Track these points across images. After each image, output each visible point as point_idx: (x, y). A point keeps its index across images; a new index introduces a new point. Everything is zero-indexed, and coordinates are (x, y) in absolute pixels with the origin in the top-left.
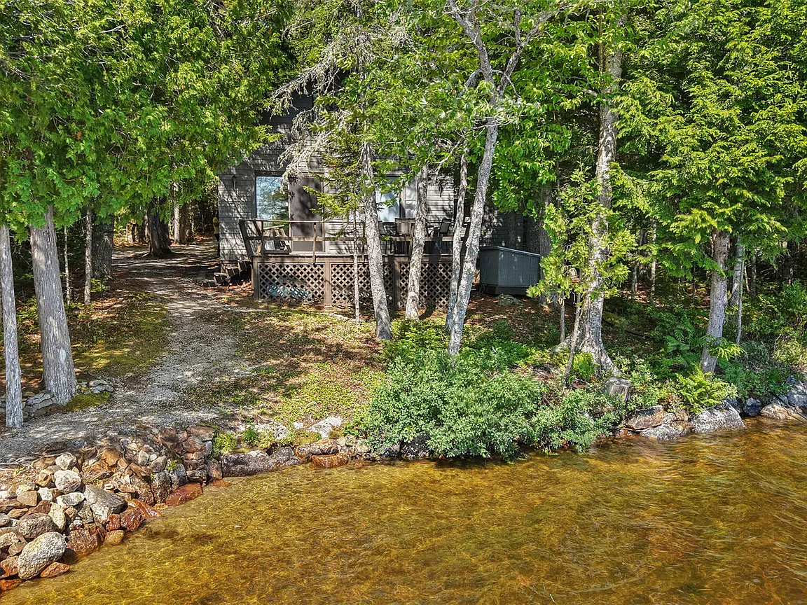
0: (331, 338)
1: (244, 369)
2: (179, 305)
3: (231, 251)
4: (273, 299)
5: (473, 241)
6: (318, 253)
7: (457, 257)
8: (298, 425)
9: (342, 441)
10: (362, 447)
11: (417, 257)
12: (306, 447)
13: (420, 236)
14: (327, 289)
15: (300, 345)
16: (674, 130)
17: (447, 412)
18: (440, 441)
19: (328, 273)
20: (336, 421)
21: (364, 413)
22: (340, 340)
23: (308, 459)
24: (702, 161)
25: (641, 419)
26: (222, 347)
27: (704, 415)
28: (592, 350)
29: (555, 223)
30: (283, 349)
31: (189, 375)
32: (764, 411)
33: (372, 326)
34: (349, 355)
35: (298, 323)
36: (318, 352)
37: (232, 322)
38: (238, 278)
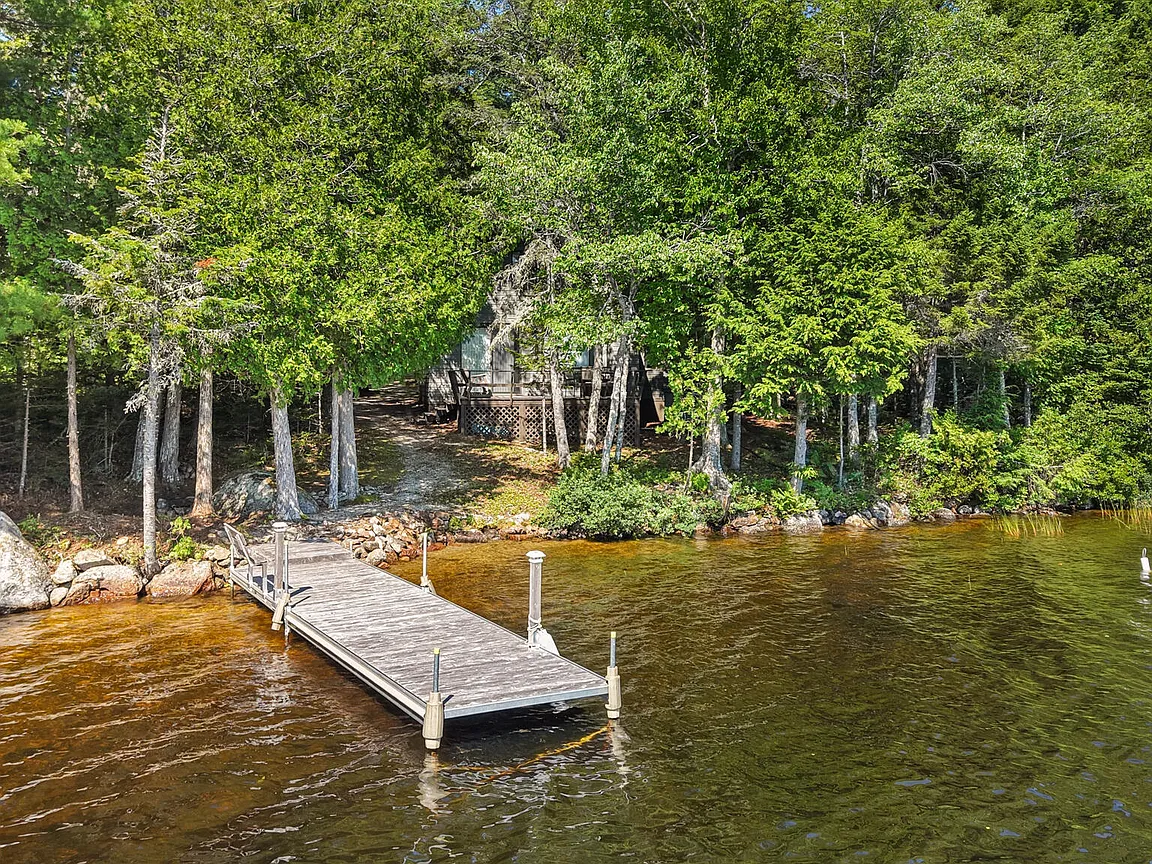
0: (522, 464)
1: (459, 484)
2: (401, 438)
4: (476, 434)
6: (514, 396)
8: (501, 517)
9: (529, 528)
10: (543, 531)
12: (506, 530)
14: (523, 427)
17: (594, 506)
18: (589, 522)
19: (522, 413)
20: (527, 516)
21: (544, 511)
22: (531, 467)
23: (508, 537)
25: (739, 519)
26: (442, 471)
27: (791, 520)
28: (710, 471)
30: (488, 470)
31: (424, 485)
32: (847, 521)
33: (554, 458)
34: (535, 476)
35: (497, 453)
36: (510, 473)
37: (449, 453)
38: (445, 418)
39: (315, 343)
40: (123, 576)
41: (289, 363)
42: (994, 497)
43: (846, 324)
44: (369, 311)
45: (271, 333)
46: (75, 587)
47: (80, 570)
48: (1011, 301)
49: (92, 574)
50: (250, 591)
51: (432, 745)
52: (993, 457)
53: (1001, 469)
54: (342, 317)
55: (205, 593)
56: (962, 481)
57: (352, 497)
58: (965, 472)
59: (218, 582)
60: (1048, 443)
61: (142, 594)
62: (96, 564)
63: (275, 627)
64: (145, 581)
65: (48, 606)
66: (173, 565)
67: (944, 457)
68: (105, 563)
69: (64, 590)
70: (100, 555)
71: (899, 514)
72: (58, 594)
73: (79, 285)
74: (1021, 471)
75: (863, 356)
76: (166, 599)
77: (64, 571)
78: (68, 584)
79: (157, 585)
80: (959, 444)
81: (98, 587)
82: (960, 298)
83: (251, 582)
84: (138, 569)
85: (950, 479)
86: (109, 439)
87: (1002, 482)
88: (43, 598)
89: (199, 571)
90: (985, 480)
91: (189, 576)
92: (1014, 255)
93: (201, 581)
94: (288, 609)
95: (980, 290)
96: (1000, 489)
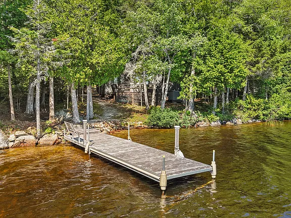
0: (136, 109)
2: (100, 103)
3: (108, 92)
4: (120, 102)
5: (167, 88)
7: (163, 92)
8: (134, 123)
9: (142, 125)
10: (146, 126)
11: (154, 92)
12: (136, 126)
13: (155, 88)
14: (133, 100)
15: (130, 110)
16: (203, 68)
18: (160, 123)
19: (133, 96)
20: (141, 122)
21: (146, 121)
22: (138, 110)
24: (208, 74)
25: (199, 123)
27: (213, 123)
28: (190, 110)
29: (182, 85)
30: (127, 111)
31: (111, 114)
32: (226, 123)
33: (144, 108)
34: (141, 112)
37: (114, 106)
38: (112, 97)
39: (86, 69)
40: (31, 139)
41: (78, 75)
42: (262, 117)
43: (232, 67)
44: (103, 59)
45: (73, 65)
46: (16, 142)
47: (17, 137)
48: (273, 62)
49: (21, 138)
50: (73, 142)
51: (163, 188)
52: (263, 106)
53: (264, 109)
54: (94, 61)
55: (57, 143)
56: (254, 112)
57: (92, 117)
58: (255, 110)
59: (60, 140)
60: (275, 102)
61: (37, 144)
62: (22, 135)
63: (86, 152)
64: (37, 140)
65: (8, 148)
66: (45, 135)
67: (249, 106)
68: (25, 135)
69: (12, 143)
70: (23, 132)
71: (239, 122)
72: (11, 144)
73: (13, 47)
74: (269, 110)
75: (236, 76)
76: (44, 145)
77: (12, 137)
78: (14, 141)
79: (41, 141)
80: (254, 103)
81: (23, 142)
82: (258, 62)
83: (73, 140)
84: (35, 137)
85: (251, 112)
86: (18, 101)
87: (264, 113)
88: (6, 146)
89: (54, 137)
90: (260, 113)
91: (51, 138)
92: (274, 50)
93: (55, 140)
94: (90, 146)
95: (263, 60)
96: (264, 115)
